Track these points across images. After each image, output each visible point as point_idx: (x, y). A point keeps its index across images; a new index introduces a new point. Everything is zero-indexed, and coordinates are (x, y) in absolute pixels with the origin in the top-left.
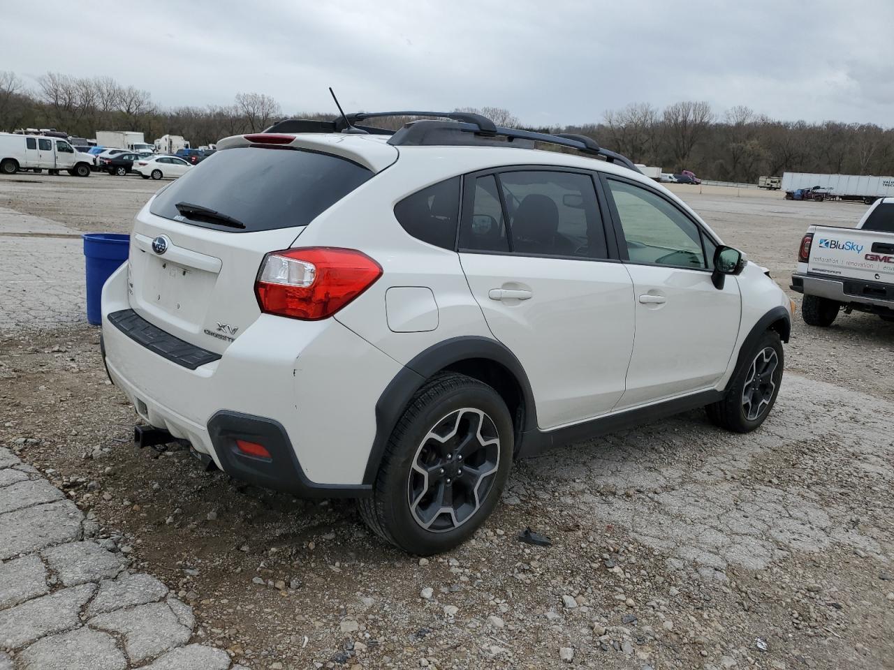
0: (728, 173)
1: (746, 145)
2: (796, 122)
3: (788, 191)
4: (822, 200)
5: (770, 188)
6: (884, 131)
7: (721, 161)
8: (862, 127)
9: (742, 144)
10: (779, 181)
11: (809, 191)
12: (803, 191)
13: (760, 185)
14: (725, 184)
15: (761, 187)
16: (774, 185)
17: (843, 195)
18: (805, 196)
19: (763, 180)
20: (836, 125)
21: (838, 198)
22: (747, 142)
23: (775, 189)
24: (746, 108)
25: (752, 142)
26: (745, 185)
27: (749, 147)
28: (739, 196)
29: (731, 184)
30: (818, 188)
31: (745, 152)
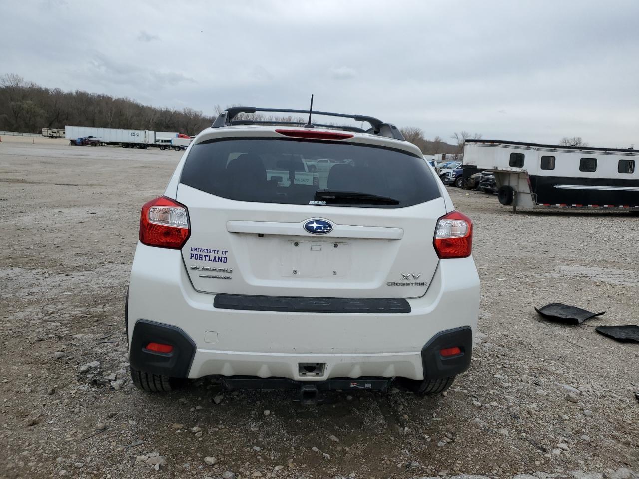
0: (13, 125)
1: (24, 104)
2: (54, 89)
3: (71, 139)
4: (96, 145)
5: (52, 137)
6: (113, 100)
7: (5, 115)
8: (99, 96)
9: (19, 103)
10: (58, 132)
11: (86, 139)
12: (82, 139)
13: (44, 134)
14: (12, 133)
15: (45, 136)
16: (55, 135)
17: (108, 141)
18: (84, 142)
19: (45, 131)
20: (82, 93)
21: (104, 144)
22: (24, 101)
23: (56, 137)
24: (17, 76)
25: (28, 102)
26: (29, 135)
27: (25, 106)
28: (34, 144)
29: (16, 134)
30: (91, 137)
31: (23, 109)
